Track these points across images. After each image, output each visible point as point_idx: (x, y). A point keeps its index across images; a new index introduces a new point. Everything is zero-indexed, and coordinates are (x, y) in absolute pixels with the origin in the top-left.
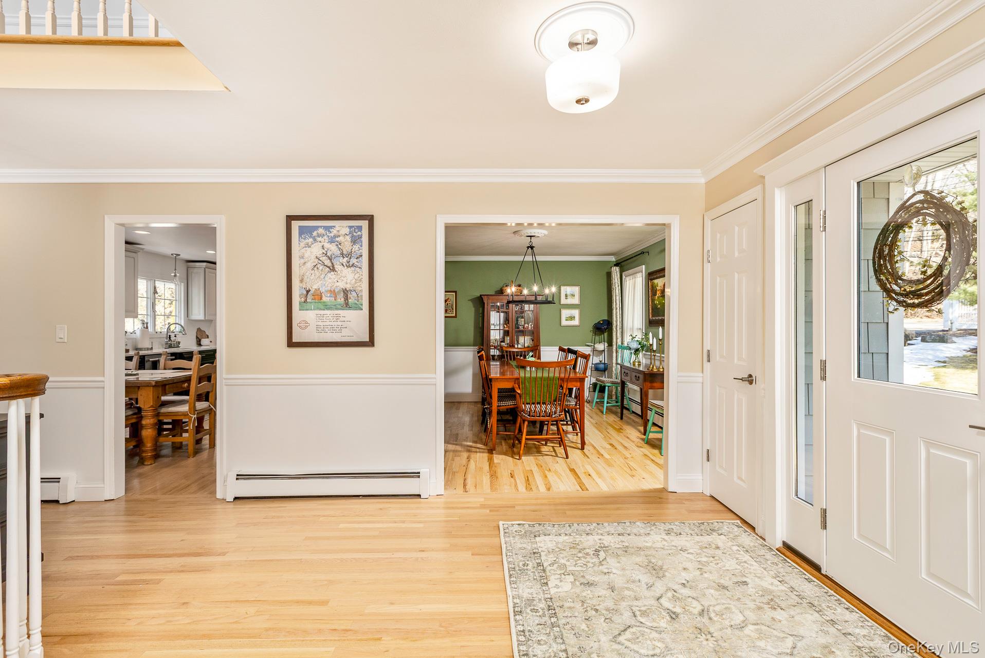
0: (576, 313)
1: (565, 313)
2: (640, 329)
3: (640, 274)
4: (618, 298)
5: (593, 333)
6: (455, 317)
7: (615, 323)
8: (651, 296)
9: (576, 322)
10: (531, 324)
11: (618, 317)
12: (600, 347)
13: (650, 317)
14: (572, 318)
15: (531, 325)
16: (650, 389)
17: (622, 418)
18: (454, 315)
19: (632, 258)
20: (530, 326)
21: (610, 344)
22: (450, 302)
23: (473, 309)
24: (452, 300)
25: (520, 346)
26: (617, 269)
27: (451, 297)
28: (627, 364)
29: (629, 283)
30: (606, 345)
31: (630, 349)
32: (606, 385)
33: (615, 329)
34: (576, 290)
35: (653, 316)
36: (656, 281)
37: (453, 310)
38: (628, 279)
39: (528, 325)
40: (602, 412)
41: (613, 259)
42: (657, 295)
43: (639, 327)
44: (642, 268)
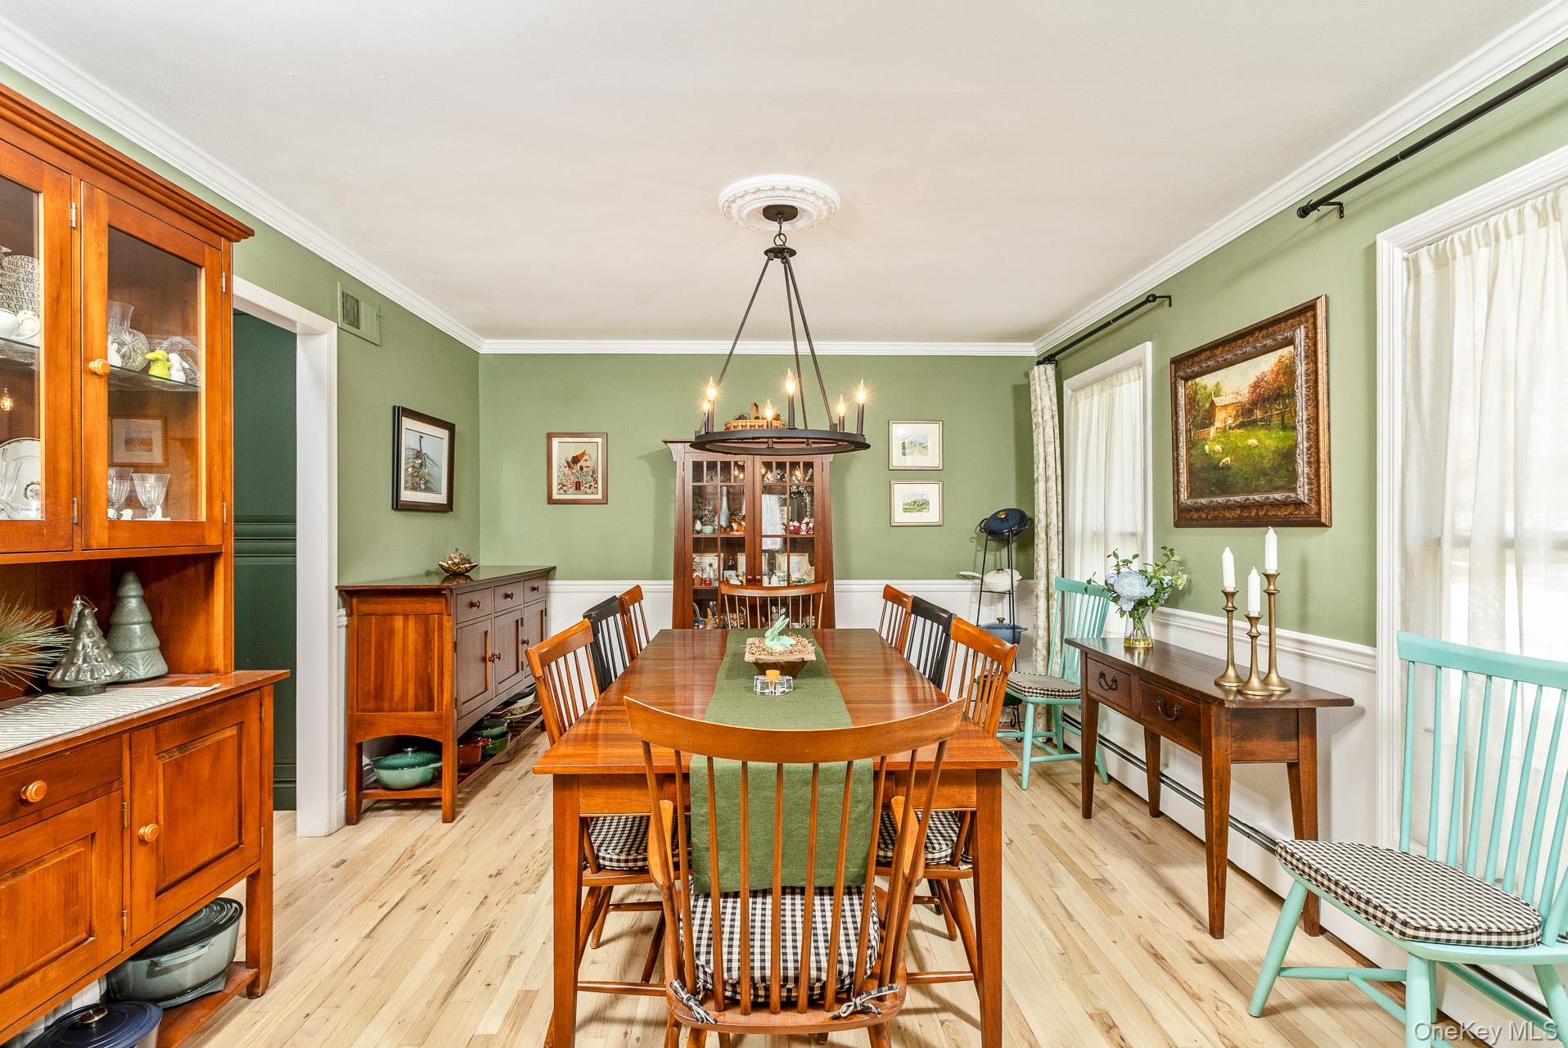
0: (931, 492)
1: (903, 493)
2: (1133, 534)
3: (1134, 373)
4: (1051, 449)
5: (979, 544)
6: (604, 501)
7: (1042, 517)
8: (1188, 431)
9: (932, 515)
10: (806, 520)
11: (1054, 501)
12: (1000, 581)
13: (1184, 495)
14: (921, 505)
15: (807, 524)
16: (1234, 761)
17: (1087, 814)
18: (599, 496)
19: (1108, 324)
20: (804, 527)
21: (1028, 573)
22: (588, 464)
23: (652, 481)
24: (594, 458)
25: (775, 582)
26: (1050, 369)
27: (590, 449)
28: (1117, 652)
29: (1086, 407)
30: (1017, 576)
31: (1118, 597)
32: (1030, 699)
33: (1042, 535)
34: (931, 433)
35: (1190, 496)
36: (1208, 381)
37: (597, 483)
38: (1082, 395)
39: (800, 522)
40: (1020, 784)
41: (1031, 350)
42: (1218, 424)
43: (1129, 529)
44: (1145, 353)
